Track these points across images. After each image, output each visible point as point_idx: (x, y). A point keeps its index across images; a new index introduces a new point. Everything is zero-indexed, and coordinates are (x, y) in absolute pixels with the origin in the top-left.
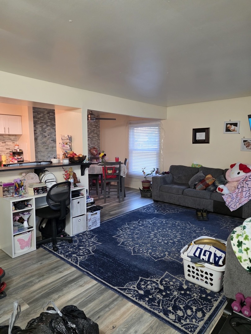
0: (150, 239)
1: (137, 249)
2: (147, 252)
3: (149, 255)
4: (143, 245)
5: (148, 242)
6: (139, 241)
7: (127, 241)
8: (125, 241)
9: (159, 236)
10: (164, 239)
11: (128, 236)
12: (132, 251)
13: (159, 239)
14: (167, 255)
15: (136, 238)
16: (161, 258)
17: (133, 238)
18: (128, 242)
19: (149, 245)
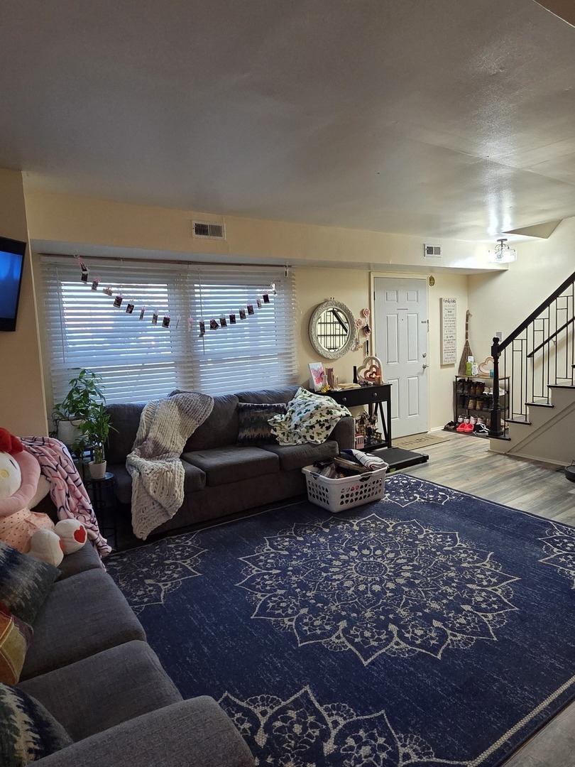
0: (415, 563)
1: (448, 542)
2: (428, 535)
3: (425, 530)
4: (433, 550)
5: (421, 554)
6: (444, 560)
7: (474, 562)
8: (478, 561)
9: (386, 569)
10: (379, 560)
11: (473, 575)
12: (458, 539)
13: (392, 560)
14: (391, 526)
15: (452, 568)
16: (404, 523)
17: (461, 570)
18: (472, 558)
19: (421, 548)
